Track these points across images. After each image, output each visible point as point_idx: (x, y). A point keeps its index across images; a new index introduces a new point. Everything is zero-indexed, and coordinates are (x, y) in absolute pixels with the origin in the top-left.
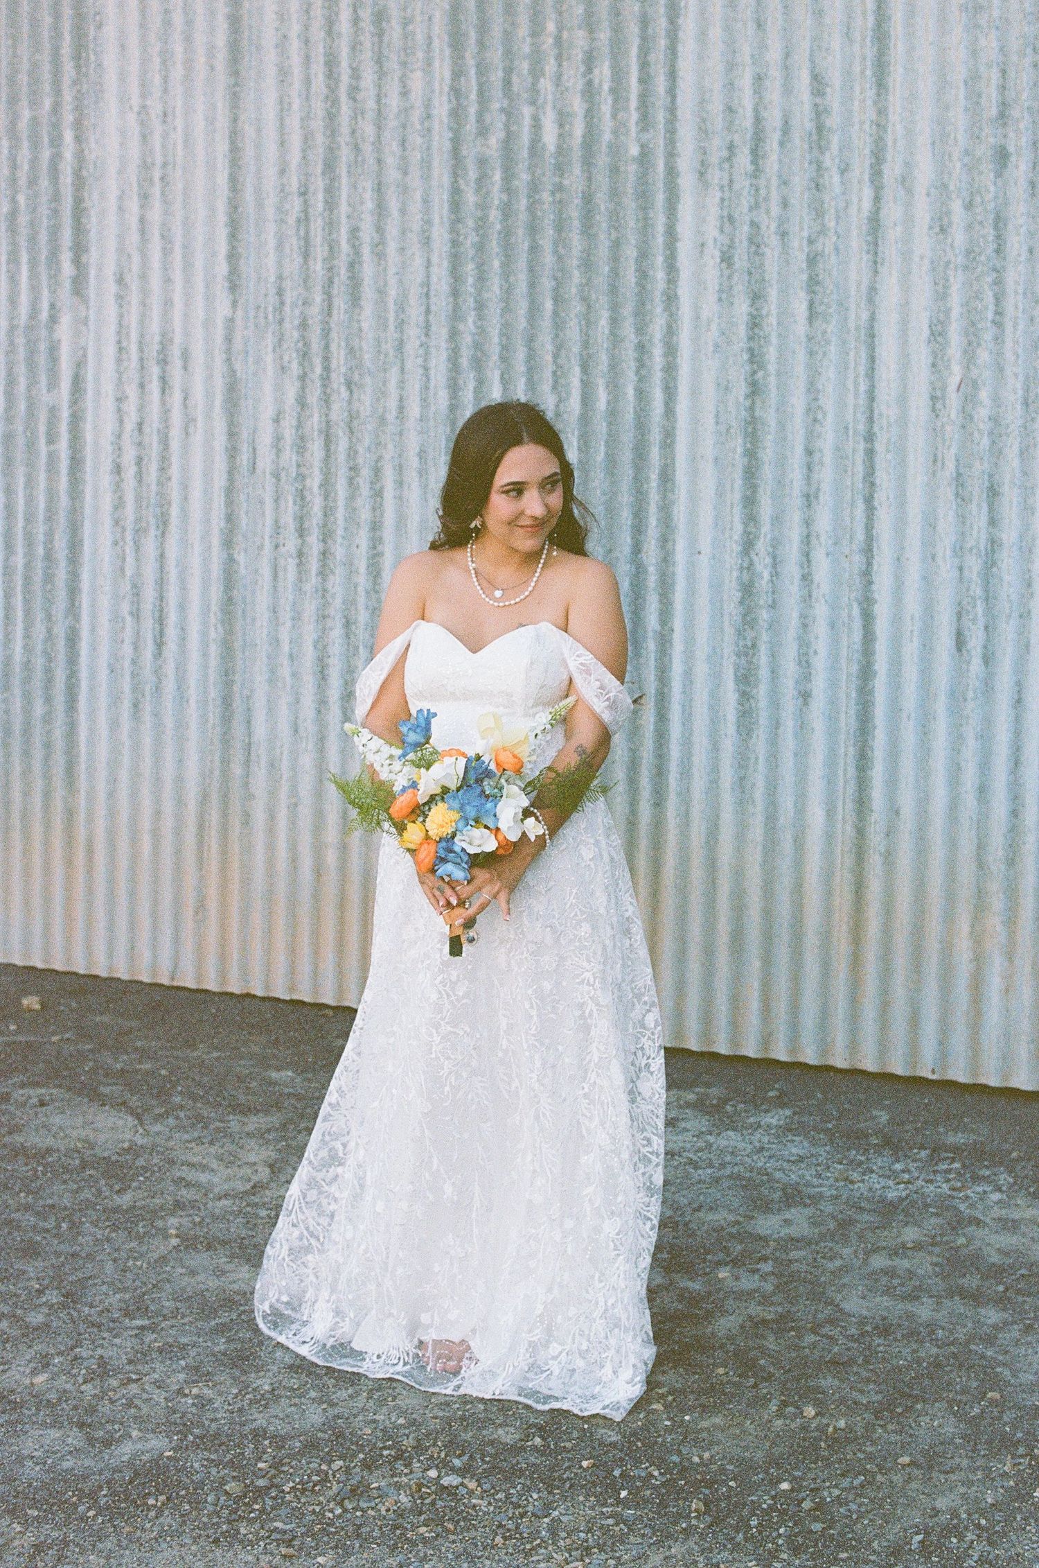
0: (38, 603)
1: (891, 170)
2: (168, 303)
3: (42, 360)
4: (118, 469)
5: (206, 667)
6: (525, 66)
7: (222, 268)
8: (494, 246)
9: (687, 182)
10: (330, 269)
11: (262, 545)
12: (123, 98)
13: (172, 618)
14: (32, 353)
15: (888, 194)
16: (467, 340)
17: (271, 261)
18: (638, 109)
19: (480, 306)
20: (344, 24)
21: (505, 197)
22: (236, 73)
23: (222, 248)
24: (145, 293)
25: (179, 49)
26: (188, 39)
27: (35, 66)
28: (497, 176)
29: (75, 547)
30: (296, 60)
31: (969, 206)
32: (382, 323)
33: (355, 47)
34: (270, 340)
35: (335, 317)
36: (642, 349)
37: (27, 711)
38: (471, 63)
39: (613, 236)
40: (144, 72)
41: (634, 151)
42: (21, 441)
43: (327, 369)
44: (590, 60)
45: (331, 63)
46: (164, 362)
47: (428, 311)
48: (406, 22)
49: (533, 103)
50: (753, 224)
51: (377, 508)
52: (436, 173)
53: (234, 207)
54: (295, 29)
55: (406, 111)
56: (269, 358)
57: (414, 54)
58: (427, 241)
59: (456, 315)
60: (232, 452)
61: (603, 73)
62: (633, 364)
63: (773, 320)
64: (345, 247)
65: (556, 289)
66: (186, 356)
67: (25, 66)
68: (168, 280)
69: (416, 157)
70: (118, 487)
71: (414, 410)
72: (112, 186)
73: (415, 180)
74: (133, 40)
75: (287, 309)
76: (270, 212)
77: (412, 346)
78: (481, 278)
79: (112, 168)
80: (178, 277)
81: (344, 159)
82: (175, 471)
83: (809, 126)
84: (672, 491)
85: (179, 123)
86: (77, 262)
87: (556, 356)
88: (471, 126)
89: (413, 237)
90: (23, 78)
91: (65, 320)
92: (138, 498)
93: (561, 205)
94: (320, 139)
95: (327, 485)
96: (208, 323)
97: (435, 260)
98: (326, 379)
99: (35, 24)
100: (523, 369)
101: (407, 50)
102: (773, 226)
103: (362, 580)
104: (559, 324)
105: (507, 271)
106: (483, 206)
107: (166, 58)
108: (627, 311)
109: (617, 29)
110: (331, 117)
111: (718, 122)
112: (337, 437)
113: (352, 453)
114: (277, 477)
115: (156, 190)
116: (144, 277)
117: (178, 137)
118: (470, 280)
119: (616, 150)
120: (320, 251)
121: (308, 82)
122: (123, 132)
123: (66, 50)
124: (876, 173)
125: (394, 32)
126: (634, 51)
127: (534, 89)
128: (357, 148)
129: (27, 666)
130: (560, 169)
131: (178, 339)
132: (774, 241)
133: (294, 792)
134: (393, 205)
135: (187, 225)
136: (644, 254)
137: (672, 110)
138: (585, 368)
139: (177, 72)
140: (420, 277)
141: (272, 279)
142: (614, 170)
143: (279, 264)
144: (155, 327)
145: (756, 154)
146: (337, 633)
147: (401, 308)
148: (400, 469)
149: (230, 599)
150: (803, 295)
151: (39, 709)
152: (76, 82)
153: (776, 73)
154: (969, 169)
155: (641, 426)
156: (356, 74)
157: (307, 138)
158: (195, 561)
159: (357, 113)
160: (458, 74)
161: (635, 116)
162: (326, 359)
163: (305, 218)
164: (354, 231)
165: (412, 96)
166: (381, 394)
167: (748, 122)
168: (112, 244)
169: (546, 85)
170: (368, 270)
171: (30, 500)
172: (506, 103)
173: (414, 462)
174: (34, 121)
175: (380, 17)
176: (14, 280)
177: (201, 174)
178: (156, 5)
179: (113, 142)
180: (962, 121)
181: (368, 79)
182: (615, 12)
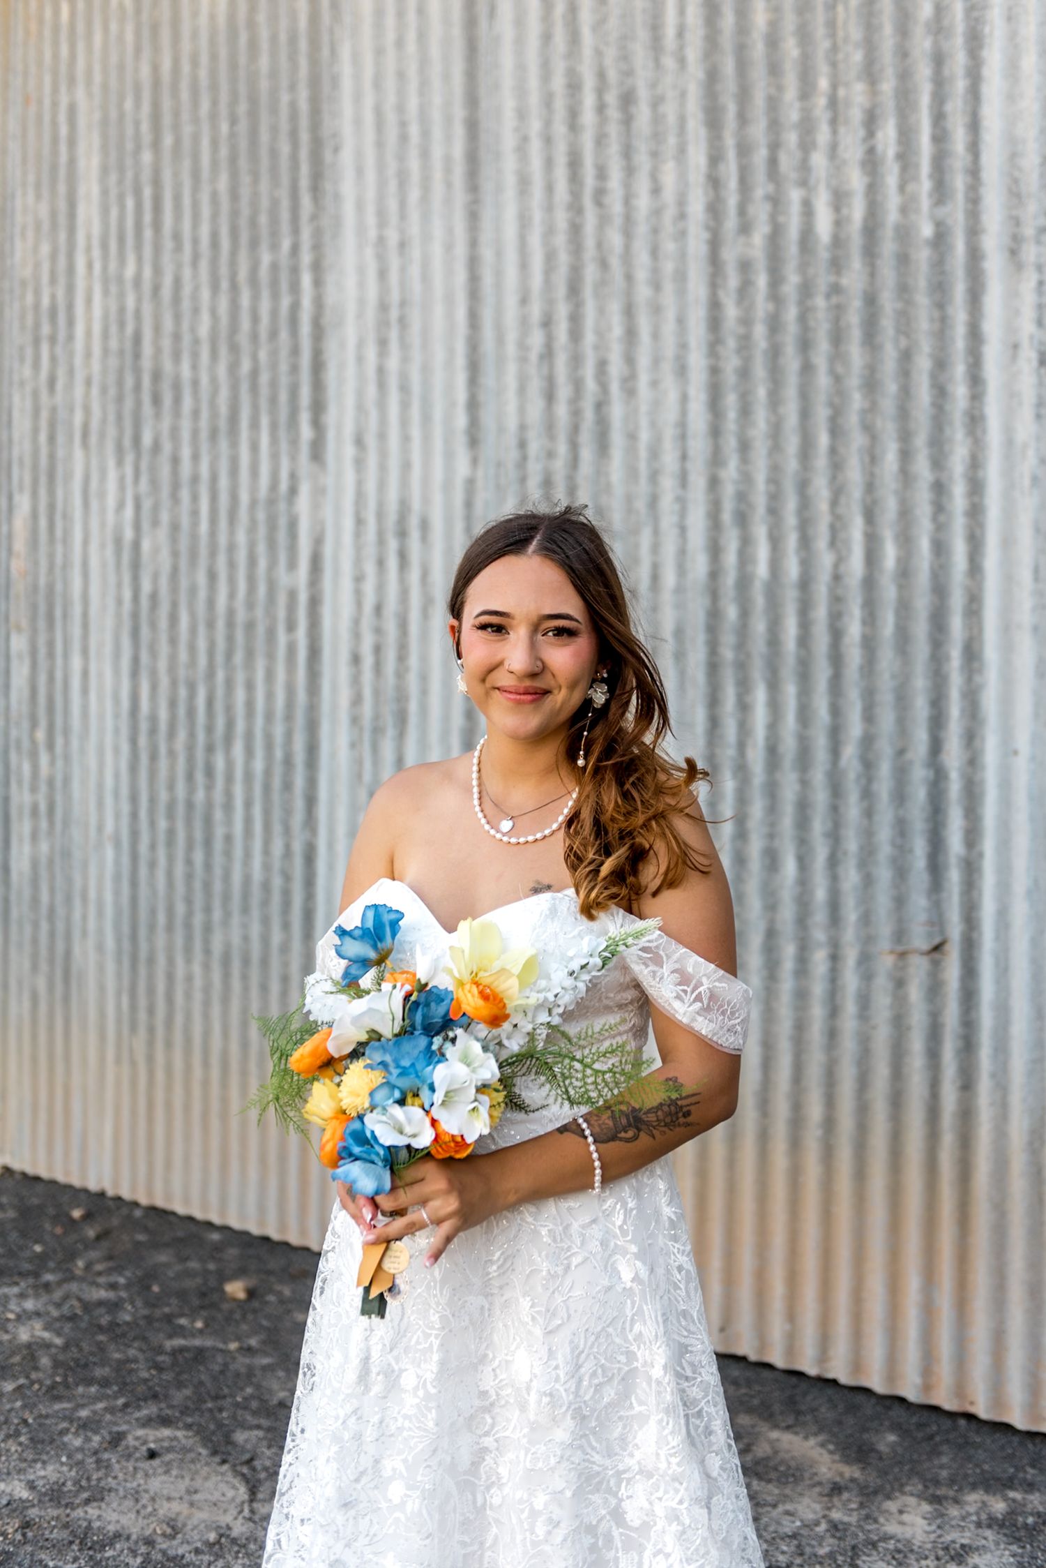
0: (277, 814)
2: (406, 466)
3: (282, 537)
4: (356, 659)
6: (794, 138)
7: (461, 421)
8: (760, 370)
9: (994, 264)
10: (576, 413)
12: (361, 229)
14: (272, 527)
16: (728, 491)
17: (511, 407)
18: (931, 176)
19: (745, 447)
20: (588, 117)
21: (771, 307)
22: (475, 188)
23: (461, 396)
24: (383, 454)
25: (414, 165)
26: (425, 154)
27: (275, 203)
28: (762, 281)
29: (312, 750)
30: (537, 162)
32: (632, 473)
33: (601, 140)
36: (940, 489)
37: (265, 940)
38: (730, 141)
39: (903, 342)
40: (380, 201)
41: (927, 230)
42: (261, 630)
44: (871, 121)
45: (574, 163)
46: (402, 534)
47: (684, 457)
48: (656, 102)
49: (804, 183)
52: (692, 285)
53: (474, 346)
54: (535, 126)
55: (657, 212)
57: (665, 140)
58: (682, 370)
59: (716, 460)
61: (888, 135)
62: (929, 509)
64: (591, 385)
65: (833, 419)
66: (425, 525)
67: (265, 203)
68: (406, 439)
69: (669, 267)
70: (356, 680)
71: (669, 578)
72: (350, 332)
73: (668, 296)
74: (371, 161)
75: (530, 463)
76: (511, 349)
77: (667, 502)
78: (745, 411)
80: (416, 432)
81: (590, 279)
82: (413, 661)
84: (980, 671)
85: (417, 253)
86: (317, 424)
87: (834, 503)
88: (731, 222)
89: (667, 368)
90: (263, 219)
91: (305, 489)
92: (377, 693)
93: (838, 311)
94: (563, 259)
96: (448, 486)
97: (691, 393)
99: (274, 154)
100: (795, 522)
101: (657, 136)
104: (837, 466)
105: (775, 400)
106: (746, 321)
107: (403, 179)
108: (921, 441)
109: (905, 76)
110: (575, 230)
111: (1035, 180)
115: (394, 335)
116: (382, 435)
117: (415, 271)
118: (733, 415)
119: (904, 234)
120: (564, 392)
121: (549, 188)
122: (361, 270)
123: (304, 183)
125: (643, 113)
126: (926, 101)
127: (804, 166)
128: (604, 264)
129: (266, 886)
130: (837, 265)
131: (416, 505)
134: (645, 329)
135: (426, 369)
136: (941, 364)
137: (974, 172)
138: (870, 516)
139: (414, 195)
140: (675, 416)
141: (514, 429)
142: (903, 260)
143: (522, 410)
144: (393, 496)
147: (655, 455)
151: (276, 937)
152: (314, 217)
155: (940, 590)
156: (602, 174)
157: (550, 257)
159: (604, 220)
160: (715, 159)
161: (927, 186)
163: (548, 354)
164: (602, 366)
165: (665, 194)
168: (350, 401)
169: (819, 160)
170: (616, 411)
171: (270, 696)
172: (771, 188)
174: (275, 267)
175: (627, 99)
176: (255, 447)
177: (439, 311)
178: (391, 118)
179: (350, 282)
181: (615, 178)
182: (902, 54)
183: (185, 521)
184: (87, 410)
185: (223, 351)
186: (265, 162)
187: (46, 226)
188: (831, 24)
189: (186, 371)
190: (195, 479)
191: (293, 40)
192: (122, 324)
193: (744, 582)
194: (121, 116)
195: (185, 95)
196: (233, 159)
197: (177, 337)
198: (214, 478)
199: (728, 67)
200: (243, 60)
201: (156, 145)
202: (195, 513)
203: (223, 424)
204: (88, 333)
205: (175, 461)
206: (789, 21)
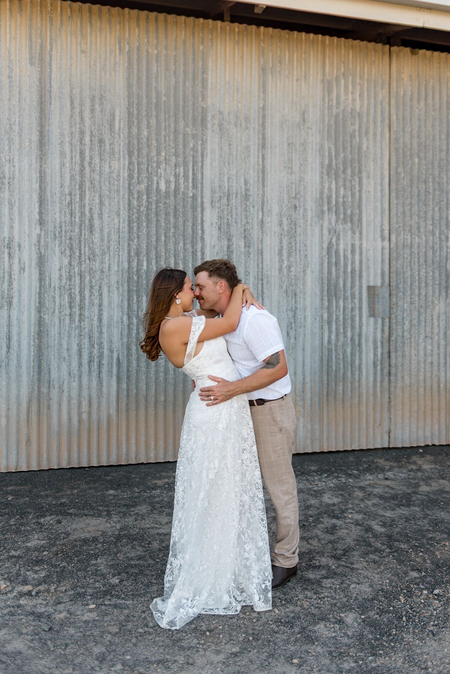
1: (267, 208)
2: (12, 227)
5: (30, 355)
6: (155, 165)
7: (37, 217)
8: (144, 218)
9: (207, 205)
10: (81, 221)
11: (54, 312)
13: (15, 338)
15: (266, 214)
16: (134, 247)
17: (57, 216)
18: (192, 182)
19: (138, 237)
20: (87, 141)
21: (147, 204)
22: (42, 151)
23: (36, 210)
25: (17, 139)
26: (20, 136)
28: (145, 197)
30: (67, 149)
31: (287, 220)
32: (102, 240)
33: (91, 149)
34: (57, 242)
35: (83, 237)
36: (194, 253)
38: (135, 160)
39: (184, 219)
41: (191, 195)
43: (80, 254)
44: (176, 166)
45: (82, 153)
46: (10, 248)
47: (119, 237)
48: (111, 144)
49: (157, 176)
50: (228, 219)
51: (101, 299)
52: (121, 194)
53: (41, 196)
54: (67, 139)
55: (111, 173)
56: (57, 249)
57: (114, 154)
58: (119, 215)
59: (130, 239)
60: (41, 280)
61: (181, 170)
62: (191, 257)
63: (234, 246)
64: (87, 213)
65: (165, 233)
66: (20, 246)
68: (12, 219)
69: (115, 188)
71: (115, 268)
73: (114, 195)
75: (63, 233)
76: (57, 200)
77: (113, 248)
78: (138, 228)
80: (16, 218)
81: (87, 186)
82: (15, 286)
83: (244, 193)
85: (16, 165)
87: (166, 254)
88: (135, 180)
89: (114, 213)
93: (167, 209)
94: (78, 178)
95: (81, 292)
96: (30, 235)
97: (121, 221)
98: (80, 257)
100: (154, 257)
102: (234, 220)
103: (96, 323)
104: (166, 244)
106: (139, 206)
108: (189, 241)
109: (185, 158)
110: (82, 171)
111: (217, 189)
112: (85, 276)
113: (91, 282)
114: (60, 288)
118: (135, 229)
119: (185, 194)
121: (72, 158)
124: (262, 209)
125: (106, 147)
126: (191, 165)
127: (157, 172)
128: (92, 183)
130: (167, 197)
131: (16, 240)
132: (234, 224)
133: (69, 396)
134: (107, 202)
135: (20, 200)
136: (194, 225)
137: (202, 184)
138: (175, 257)
140: (117, 227)
141: (58, 222)
142: (184, 199)
143: (60, 217)
144: (6, 235)
145: (228, 200)
146: (86, 341)
147: (109, 235)
148: (109, 287)
149: (40, 330)
150: (243, 240)
153: (234, 178)
156: (91, 158)
157: (72, 177)
158: (25, 318)
159: (93, 171)
160: (130, 163)
161: (191, 185)
162: (80, 250)
163: (71, 203)
164: (91, 209)
165: (113, 168)
166: (102, 262)
167: (226, 190)
169: (161, 171)
170: (96, 222)
172: (147, 175)
173: (116, 285)
175: (101, 141)
180: (286, 197)
181: (97, 160)
182: (184, 153)
188: (165, 140)
193: (138, 271)
199: (135, 142)
206: (153, 136)
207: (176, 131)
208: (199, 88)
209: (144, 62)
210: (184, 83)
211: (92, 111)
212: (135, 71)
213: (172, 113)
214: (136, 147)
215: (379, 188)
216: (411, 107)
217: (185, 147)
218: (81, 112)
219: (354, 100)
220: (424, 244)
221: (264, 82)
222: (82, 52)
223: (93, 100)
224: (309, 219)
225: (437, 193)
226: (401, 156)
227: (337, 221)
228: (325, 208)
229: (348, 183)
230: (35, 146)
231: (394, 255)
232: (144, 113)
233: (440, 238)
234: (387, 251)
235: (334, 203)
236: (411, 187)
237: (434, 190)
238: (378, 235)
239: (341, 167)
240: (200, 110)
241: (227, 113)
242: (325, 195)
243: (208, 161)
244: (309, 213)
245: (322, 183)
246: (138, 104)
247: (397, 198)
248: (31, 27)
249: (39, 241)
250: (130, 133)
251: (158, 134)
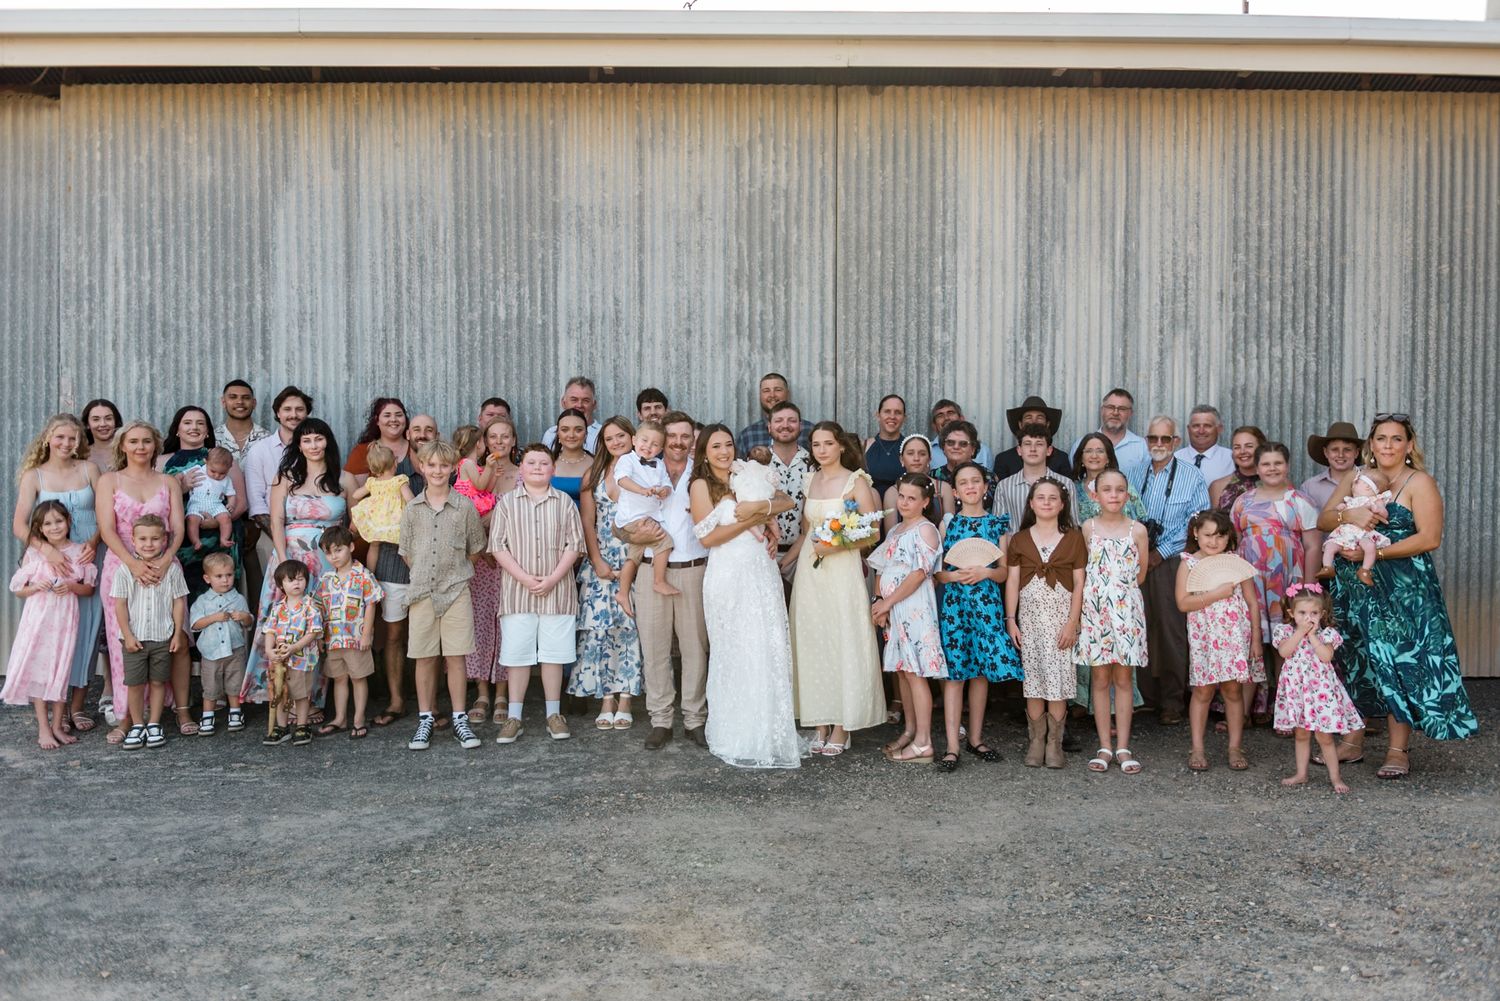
1: (646, 336)
2: (315, 375)
6: (490, 285)
7: (344, 360)
8: (477, 357)
9: (562, 335)
10: (399, 363)
12: (289, 282)
15: (645, 344)
17: (369, 358)
18: (541, 306)
19: (471, 381)
20: (404, 261)
21: (482, 337)
22: (349, 277)
23: (344, 352)
25: (319, 264)
26: (323, 259)
27: (238, 263)
28: (478, 329)
30: (380, 272)
31: (677, 350)
32: (424, 385)
33: (410, 270)
38: (465, 281)
39: (531, 355)
40: (300, 273)
41: (540, 322)
44: (519, 285)
45: (398, 276)
47: (446, 382)
48: (434, 262)
49: (494, 300)
52: (449, 325)
53: (349, 334)
54: (380, 260)
55: (435, 299)
57: (438, 275)
58: (445, 353)
59: (460, 385)
61: (526, 290)
64: (406, 354)
67: (232, 263)
68: (314, 364)
69: (440, 318)
72: (283, 321)
73: (439, 327)
74: (294, 256)
76: (368, 338)
78: (471, 370)
79: (282, 314)
80: (319, 362)
81: (405, 317)
83: (613, 316)
85: (319, 296)
86: (264, 354)
88: (465, 307)
89: (439, 352)
90: (231, 269)
91: (258, 380)
93: (507, 342)
94: (393, 308)
96: (336, 384)
99: (237, 244)
106: (472, 340)
107: (312, 266)
108: (537, 385)
109: (531, 273)
110: (398, 300)
111: (576, 313)
115: (308, 324)
116: (301, 362)
117: (319, 302)
119: (531, 322)
121: (386, 283)
122: (288, 297)
123: (256, 258)
124: (640, 336)
125: (429, 266)
126: (539, 283)
127: (495, 294)
128: (411, 313)
130: (507, 327)
131: (320, 386)
134: (429, 338)
135: (324, 340)
136: (544, 363)
137: (556, 307)
139: (318, 274)
140: (443, 369)
141: (369, 366)
142: (531, 329)
143: (373, 359)
145: (591, 327)
147: (434, 380)
152: (262, 273)
153: (599, 296)
154: (677, 336)
156: (410, 282)
157: (386, 307)
159: (411, 298)
160: (458, 286)
161: (539, 308)
163: (385, 341)
164: (410, 348)
165: (438, 293)
167: (588, 314)
168: (283, 347)
169: (500, 293)
170: (417, 364)
172: (482, 299)
174: (238, 289)
175: (422, 259)
176: (227, 360)
177: (331, 319)
178: (305, 243)
179: (283, 302)
180: (673, 318)
181: (416, 284)
182: (530, 267)
183: (185, 388)
184: (116, 334)
185: (207, 319)
186: (232, 247)
187: (85, 248)
188: (504, 252)
189: (183, 324)
190: (190, 370)
191: (250, 200)
192: (140, 299)
194: (139, 211)
195: (182, 209)
196: (213, 241)
197: (177, 309)
198: (202, 371)
199: (465, 256)
200: (219, 203)
201: (163, 227)
202: (190, 384)
203: (208, 349)
204: (116, 301)
205: (177, 361)
206: (489, 247)
207: (518, 237)
208: (549, 178)
209: (475, 151)
210: (529, 172)
211: (410, 220)
212: (464, 164)
213: (513, 216)
214: (466, 263)
215: (817, 297)
216: (871, 175)
217: (531, 259)
218: (397, 222)
219: (776, 173)
220: (891, 378)
221: (641, 161)
222: (396, 145)
223: (410, 207)
224: (709, 348)
225: (914, 300)
226: (853, 249)
227: (751, 349)
228: (733, 331)
229: (769, 295)
230: (341, 271)
231: (841, 395)
232: (476, 218)
233: (918, 367)
234: (830, 391)
235: (746, 323)
236: (870, 293)
237: (908, 296)
238: (816, 366)
239: (757, 271)
240: (550, 207)
241: (587, 208)
242: (733, 313)
243: (562, 275)
244: (709, 340)
245: (727, 296)
246: (469, 207)
247: (847, 311)
248: (333, 120)
249: (347, 391)
250: (458, 246)
251: (495, 244)
